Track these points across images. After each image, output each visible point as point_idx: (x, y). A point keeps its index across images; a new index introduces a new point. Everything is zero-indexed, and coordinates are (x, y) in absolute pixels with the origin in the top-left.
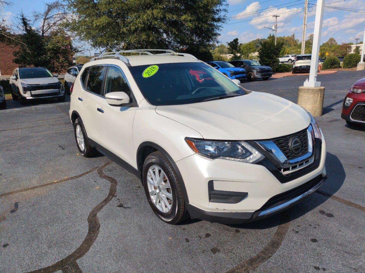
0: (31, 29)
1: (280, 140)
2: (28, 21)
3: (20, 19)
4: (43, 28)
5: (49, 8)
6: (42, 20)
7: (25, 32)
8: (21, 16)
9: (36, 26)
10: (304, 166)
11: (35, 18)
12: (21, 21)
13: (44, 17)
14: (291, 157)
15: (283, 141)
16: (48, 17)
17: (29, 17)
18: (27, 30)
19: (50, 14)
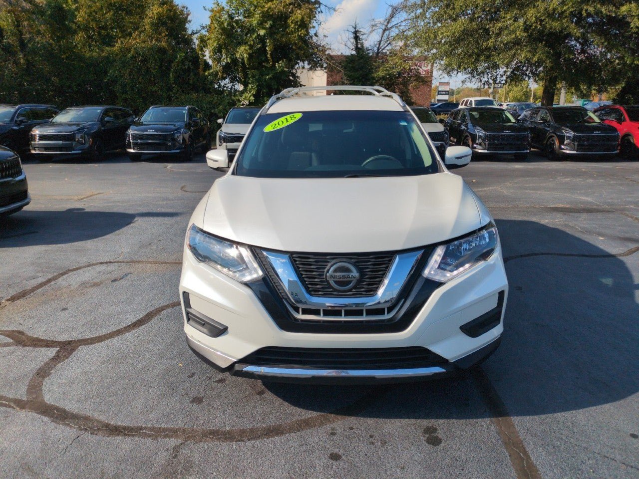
0: (362, 46)
1: (309, 258)
2: (362, 34)
3: (350, 33)
4: (380, 44)
5: (393, 11)
6: (381, 31)
7: (354, 52)
8: (353, 27)
9: (370, 42)
10: (363, 318)
11: (370, 30)
12: (352, 36)
13: (384, 27)
14: (322, 293)
15: (314, 260)
16: (389, 26)
17: (364, 29)
18: (357, 49)
19: (395, 21)
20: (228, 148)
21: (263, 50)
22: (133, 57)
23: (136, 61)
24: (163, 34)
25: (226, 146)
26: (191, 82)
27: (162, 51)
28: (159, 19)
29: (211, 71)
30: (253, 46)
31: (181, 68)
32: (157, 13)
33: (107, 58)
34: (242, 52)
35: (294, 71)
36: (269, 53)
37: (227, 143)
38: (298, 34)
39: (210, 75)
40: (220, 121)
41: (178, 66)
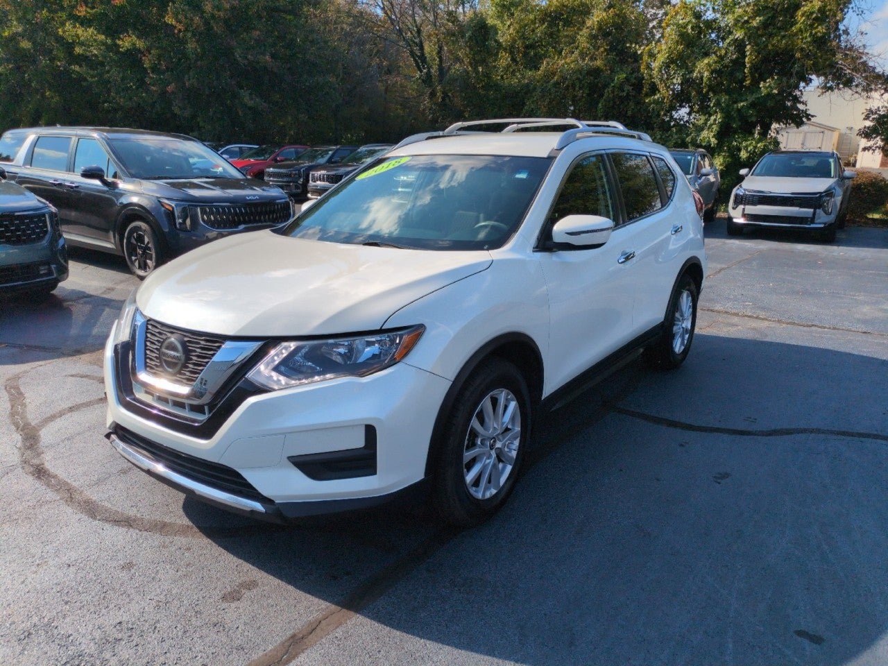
20: (746, 212)
21: (739, 63)
22: (557, 84)
23: (559, 88)
24: (602, 49)
25: (744, 209)
26: (629, 113)
27: (596, 72)
28: (600, 28)
29: (656, 97)
30: (724, 57)
31: (617, 94)
32: (598, 21)
33: (527, 85)
34: (703, 68)
35: (798, 93)
36: (748, 66)
37: (745, 204)
38: (811, 33)
39: (654, 103)
40: (743, 172)
41: (613, 92)
